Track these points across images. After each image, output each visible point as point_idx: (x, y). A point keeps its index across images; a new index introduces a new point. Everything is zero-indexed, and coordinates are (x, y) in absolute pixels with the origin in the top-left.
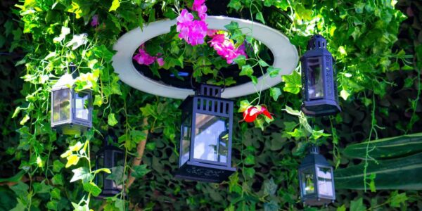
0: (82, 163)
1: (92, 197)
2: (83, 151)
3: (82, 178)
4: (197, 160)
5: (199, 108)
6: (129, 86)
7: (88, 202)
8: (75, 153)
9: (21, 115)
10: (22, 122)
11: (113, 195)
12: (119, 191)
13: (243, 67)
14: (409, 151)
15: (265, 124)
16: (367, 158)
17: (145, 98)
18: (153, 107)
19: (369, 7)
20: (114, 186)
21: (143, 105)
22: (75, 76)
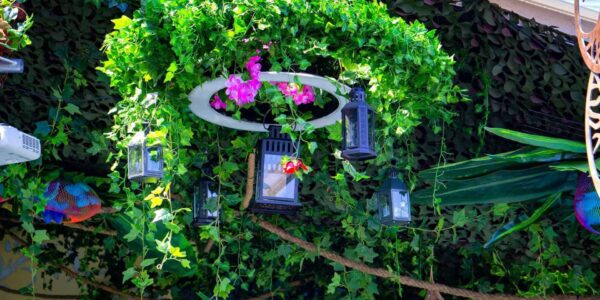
0: (165, 204)
1: (174, 234)
2: (165, 193)
3: (162, 218)
4: (266, 198)
5: (267, 149)
6: (217, 126)
7: (170, 238)
8: (157, 195)
9: (113, 160)
10: (113, 168)
11: (208, 223)
12: (213, 219)
13: (283, 126)
14: (485, 171)
15: (304, 175)
16: (437, 183)
17: (234, 133)
18: (244, 139)
19: (408, 56)
20: (209, 214)
21: (234, 138)
22: (147, 133)
